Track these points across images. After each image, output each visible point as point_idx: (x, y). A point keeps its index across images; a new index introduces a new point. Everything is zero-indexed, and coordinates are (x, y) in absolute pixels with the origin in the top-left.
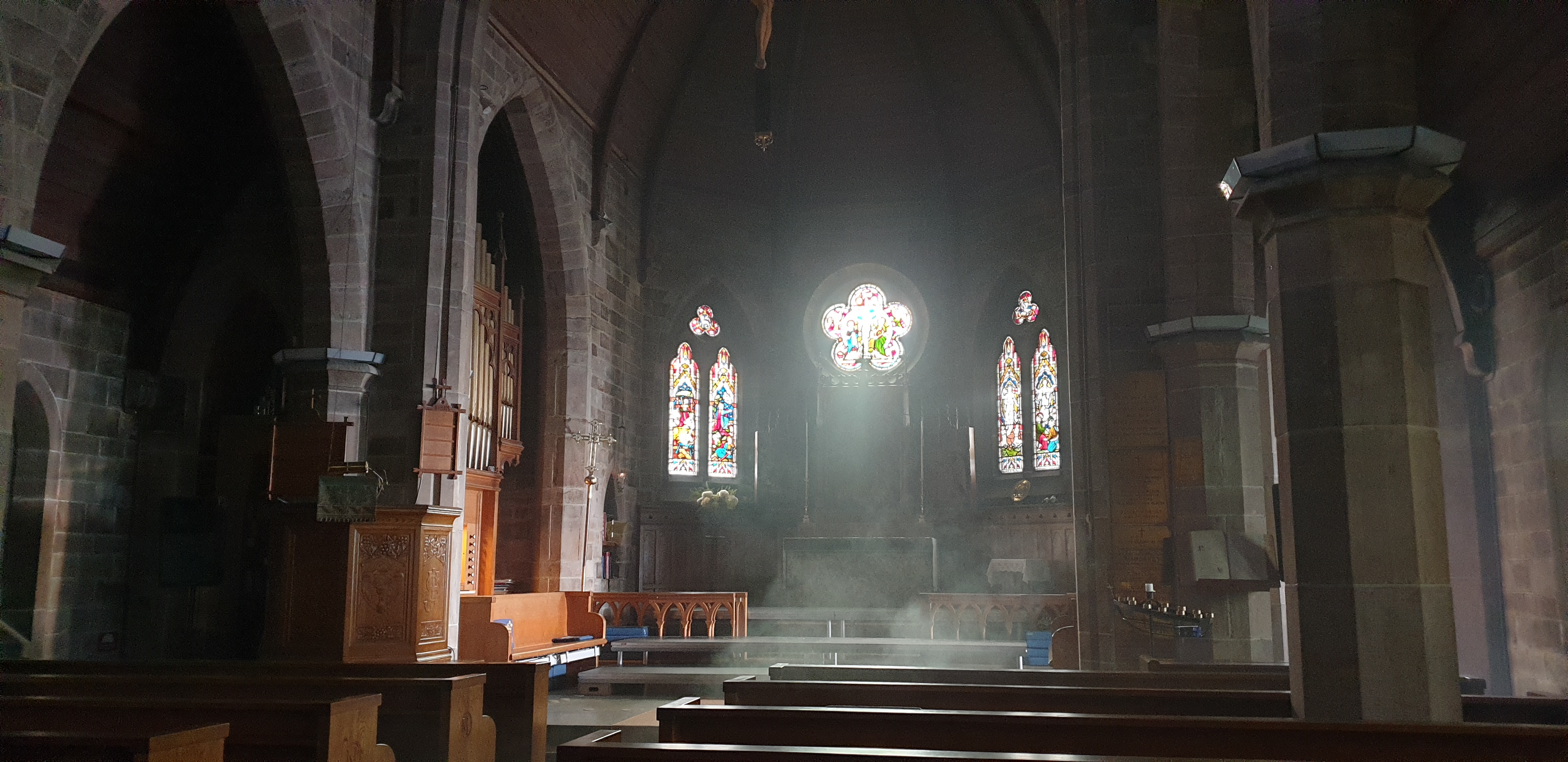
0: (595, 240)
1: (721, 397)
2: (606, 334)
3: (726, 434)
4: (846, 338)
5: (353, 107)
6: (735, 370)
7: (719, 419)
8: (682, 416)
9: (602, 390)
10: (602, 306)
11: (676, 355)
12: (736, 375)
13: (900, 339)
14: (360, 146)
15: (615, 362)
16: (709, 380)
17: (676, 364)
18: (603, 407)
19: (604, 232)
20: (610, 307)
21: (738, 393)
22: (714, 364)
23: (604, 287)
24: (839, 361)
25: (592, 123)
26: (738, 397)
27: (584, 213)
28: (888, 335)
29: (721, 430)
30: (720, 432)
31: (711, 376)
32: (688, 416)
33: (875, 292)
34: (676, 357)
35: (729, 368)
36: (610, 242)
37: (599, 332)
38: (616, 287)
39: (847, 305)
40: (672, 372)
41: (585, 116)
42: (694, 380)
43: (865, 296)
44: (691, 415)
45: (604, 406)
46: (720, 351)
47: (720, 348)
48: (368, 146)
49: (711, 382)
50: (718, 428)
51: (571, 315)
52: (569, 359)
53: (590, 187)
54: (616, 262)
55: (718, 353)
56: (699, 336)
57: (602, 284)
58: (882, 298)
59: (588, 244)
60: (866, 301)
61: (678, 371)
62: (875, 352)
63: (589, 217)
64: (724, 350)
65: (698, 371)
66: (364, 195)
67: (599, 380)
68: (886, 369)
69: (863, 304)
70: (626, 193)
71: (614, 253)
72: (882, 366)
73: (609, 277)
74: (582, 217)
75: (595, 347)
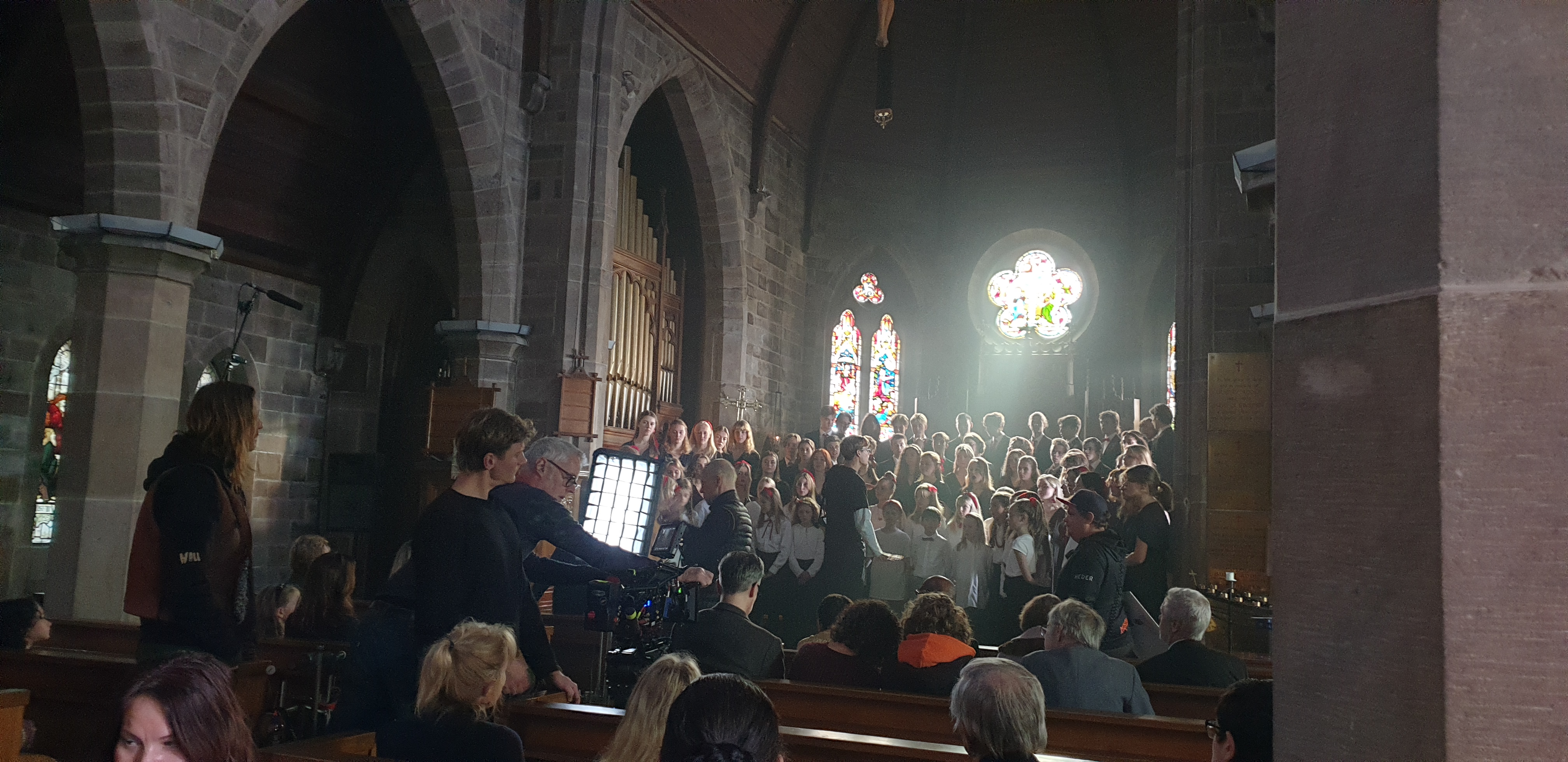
0: (753, 212)
1: (883, 364)
2: (763, 303)
3: (887, 400)
4: (1011, 305)
5: (502, 98)
6: (898, 336)
7: (880, 385)
8: (843, 382)
9: (758, 357)
10: (760, 276)
11: (838, 322)
12: (899, 341)
13: (1069, 307)
14: (509, 133)
15: (773, 329)
16: (871, 346)
17: (837, 330)
18: (759, 373)
19: (761, 206)
20: (769, 277)
21: (900, 360)
22: (877, 330)
23: (763, 258)
24: (1004, 329)
25: (751, 99)
26: (900, 364)
27: (742, 186)
28: (1056, 303)
29: (882, 396)
30: (881, 398)
31: (873, 343)
32: (849, 382)
33: (1044, 258)
34: (838, 324)
35: (892, 334)
36: (770, 214)
37: (756, 301)
38: (775, 257)
39: (1014, 271)
40: (833, 339)
41: (744, 92)
42: (856, 347)
43: (1033, 263)
44: (852, 381)
45: (761, 372)
46: (883, 318)
47: (883, 315)
48: (517, 133)
49: (872, 348)
50: (879, 394)
51: (728, 285)
52: (724, 327)
53: (748, 161)
54: (777, 233)
55: (881, 320)
56: (861, 303)
57: (760, 254)
58: (1051, 264)
59: (745, 216)
60: (1035, 268)
61: (839, 339)
62: (1042, 320)
63: (747, 190)
64: (887, 317)
65: (860, 337)
66: (513, 179)
67: (754, 347)
68: (1054, 337)
69: (1031, 271)
70: (789, 165)
71: (774, 224)
72: (1048, 333)
73: (768, 248)
74: (738, 191)
75: (752, 316)
